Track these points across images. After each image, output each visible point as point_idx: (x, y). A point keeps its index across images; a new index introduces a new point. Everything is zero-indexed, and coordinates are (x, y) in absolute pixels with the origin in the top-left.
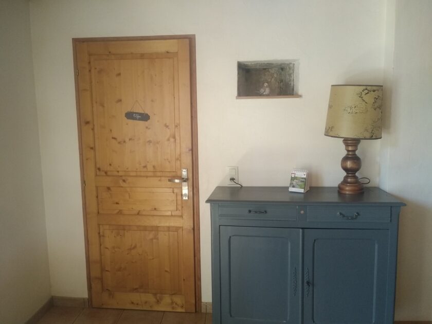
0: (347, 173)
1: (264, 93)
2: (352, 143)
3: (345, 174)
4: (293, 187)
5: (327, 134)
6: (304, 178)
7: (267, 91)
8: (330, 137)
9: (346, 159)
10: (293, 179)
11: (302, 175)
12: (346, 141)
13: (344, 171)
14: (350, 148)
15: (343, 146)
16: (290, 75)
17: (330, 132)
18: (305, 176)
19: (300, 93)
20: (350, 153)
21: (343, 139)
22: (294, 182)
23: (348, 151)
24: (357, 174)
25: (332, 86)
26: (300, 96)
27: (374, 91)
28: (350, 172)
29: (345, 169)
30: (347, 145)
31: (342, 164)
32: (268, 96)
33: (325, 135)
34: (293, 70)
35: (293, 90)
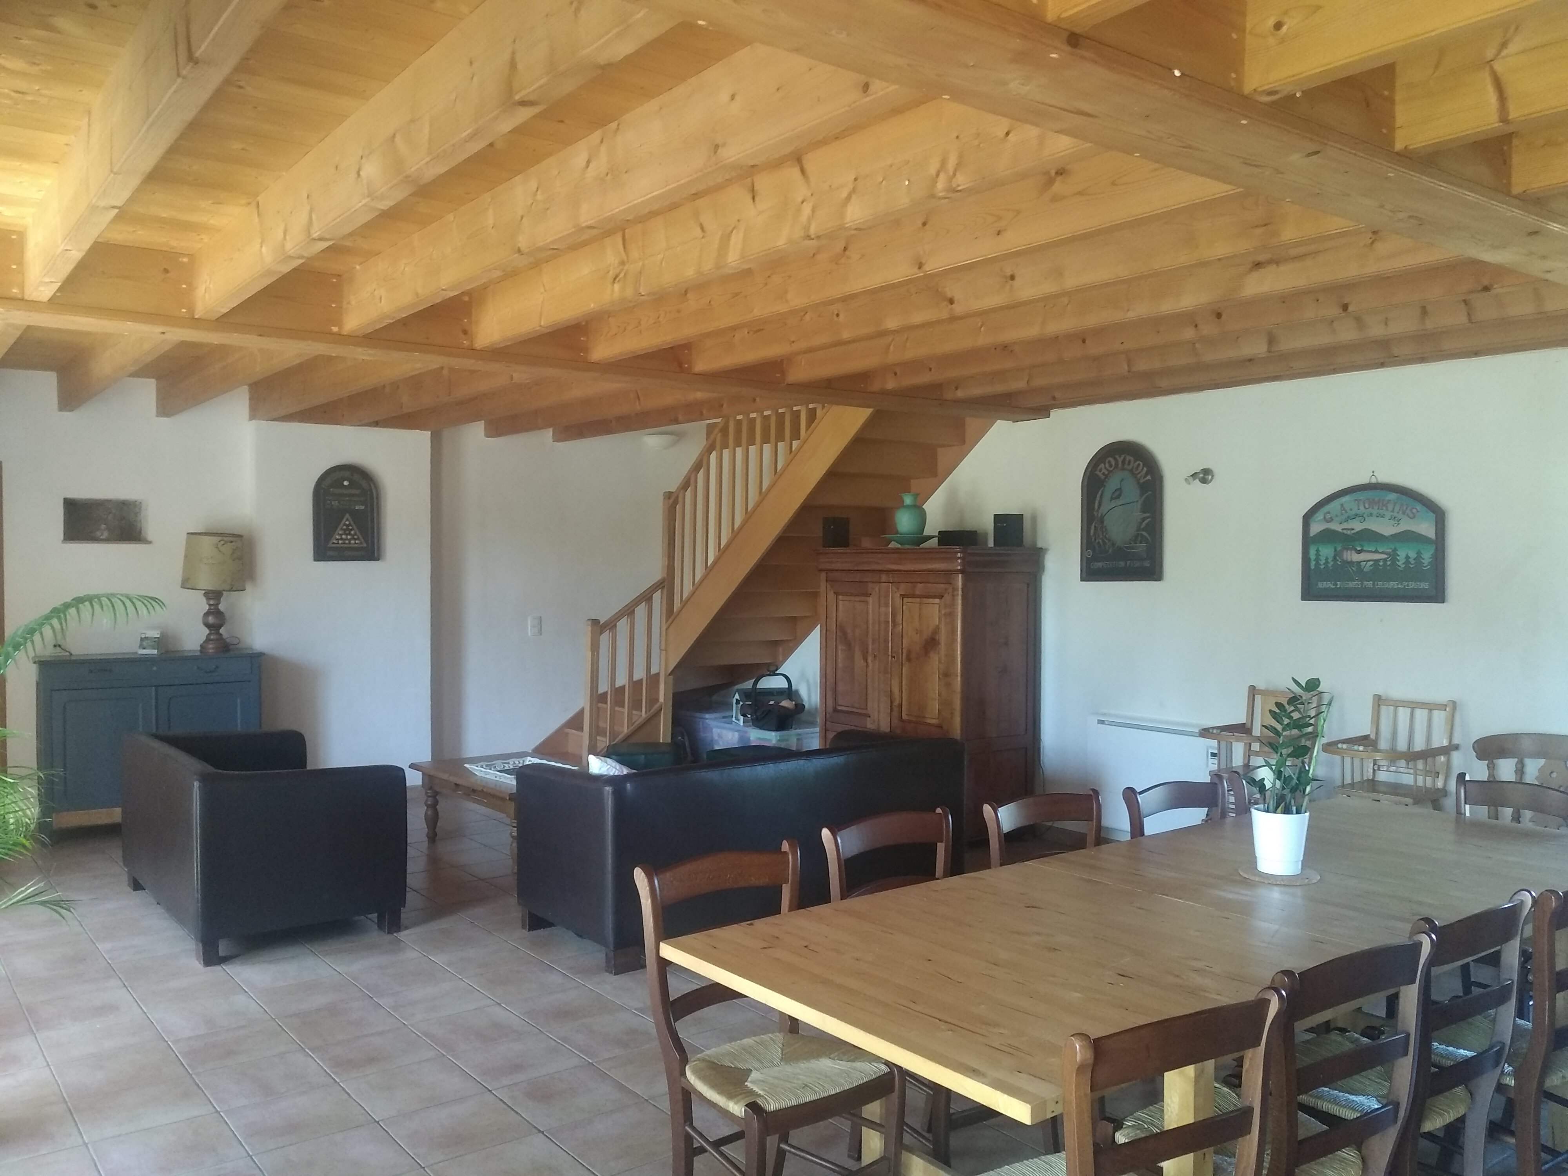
0: (210, 630)
1: (101, 537)
2: (214, 596)
3: (207, 631)
4: (144, 648)
5: (184, 586)
6: (158, 638)
7: (106, 534)
8: (187, 590)
9: (207, 614)
10: (142, 640)
11: (156, 634)
12: (208, 594)
13: (206, 628)
14: (212, 602)
15: (204, 600)
16: (136, 514)
17: (187, 584)
18: (158, 636)
19: (150, 538)
20: (212, 608)
21: (204, 592)
22: (145, 643)
23: (210, 605)
24: (222, 631)
25: (188, 533)
26: (150, 542)
27: (232, 542)
28: (214, 628)
29: (207, 625)
30: (208, 599)
31: (203, 620)
32: (108, 540)
33: (181, 587)
34: (140, 509)
35: (140, 532)
